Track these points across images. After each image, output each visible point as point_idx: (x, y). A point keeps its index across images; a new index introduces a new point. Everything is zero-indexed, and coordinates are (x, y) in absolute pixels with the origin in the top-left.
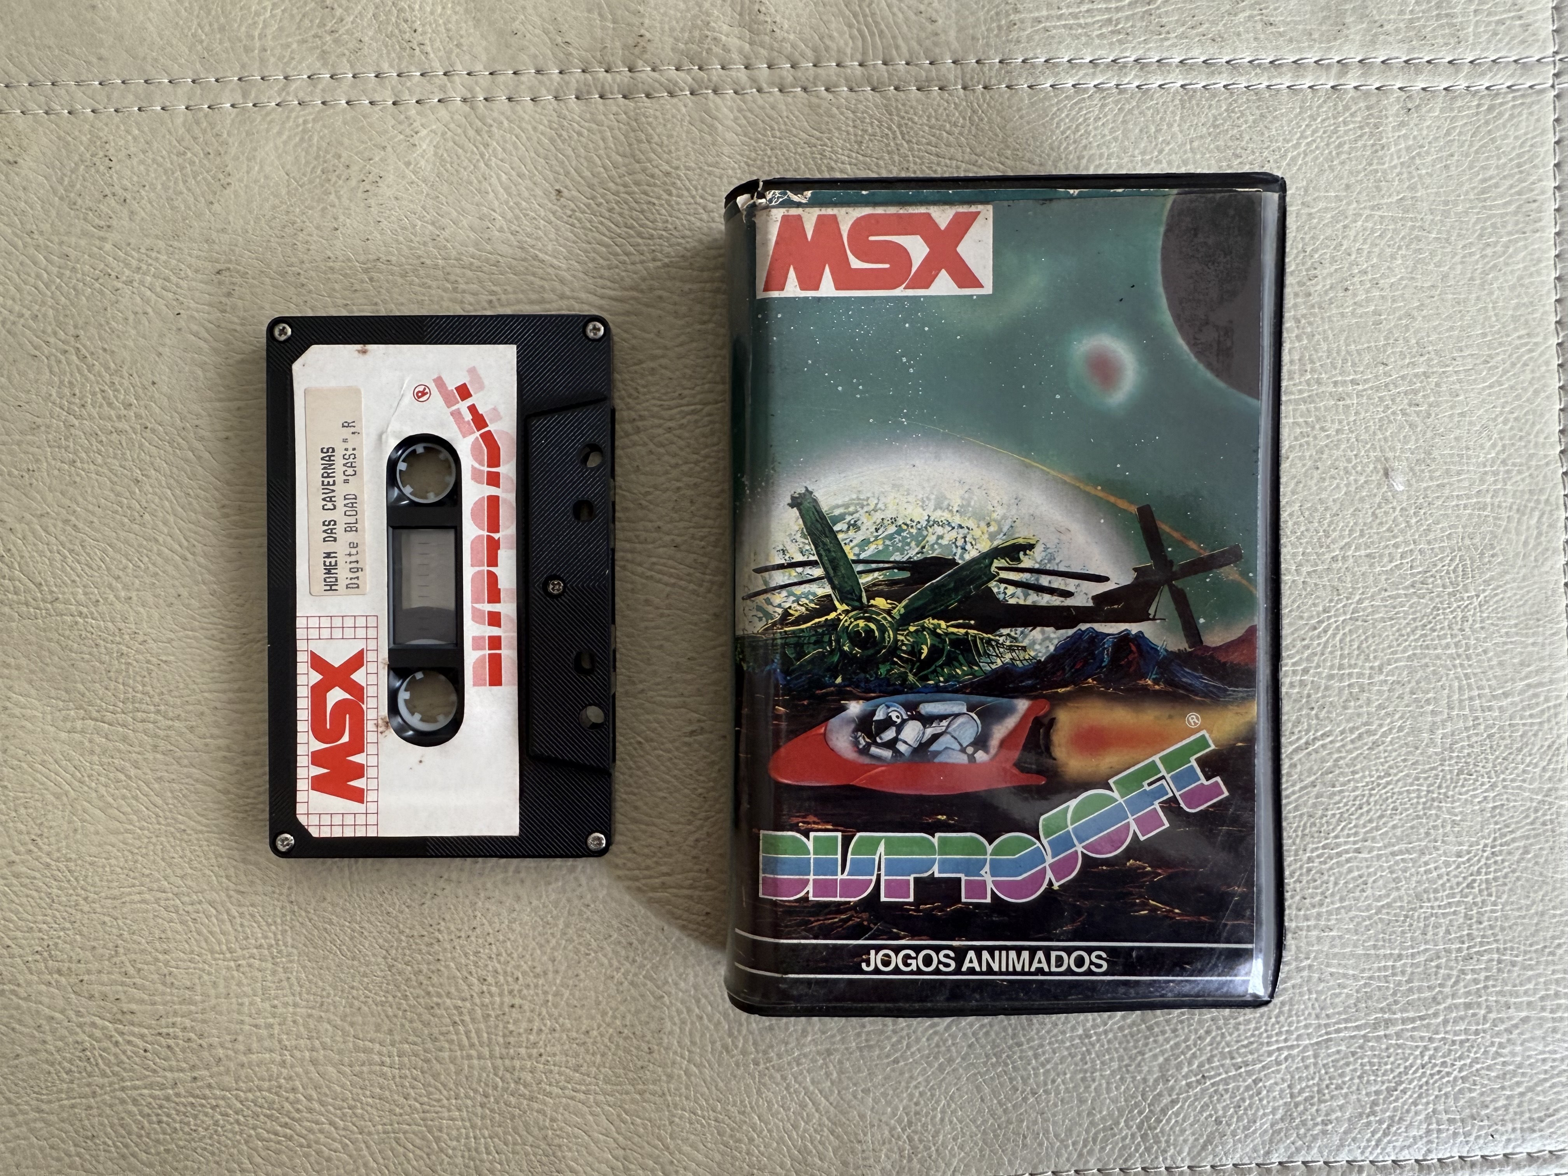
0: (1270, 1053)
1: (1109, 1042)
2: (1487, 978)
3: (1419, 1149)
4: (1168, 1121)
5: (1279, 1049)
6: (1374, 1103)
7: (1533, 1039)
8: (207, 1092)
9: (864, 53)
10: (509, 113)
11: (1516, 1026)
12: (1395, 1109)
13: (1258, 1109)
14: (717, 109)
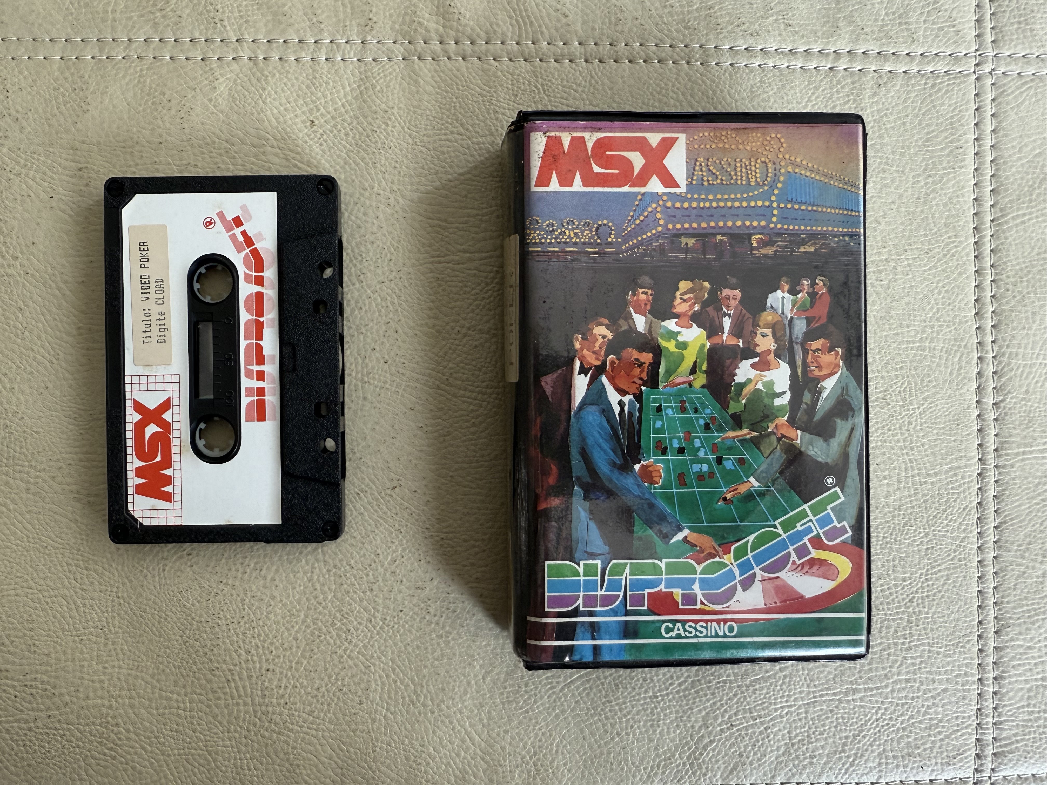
0: (776, 710)
1: (670, 701)
2: (921, 662)
3: (874, 776)
4: (708, 754)
5: (782, 707)
6: (845, 744)
7: (950, 703)
8: (58, 726)
9: (520, 36)
10: (280, 68)
11: (938, 694)
12: (858, 749)
13: (767, 747)
14: (420, 69)
